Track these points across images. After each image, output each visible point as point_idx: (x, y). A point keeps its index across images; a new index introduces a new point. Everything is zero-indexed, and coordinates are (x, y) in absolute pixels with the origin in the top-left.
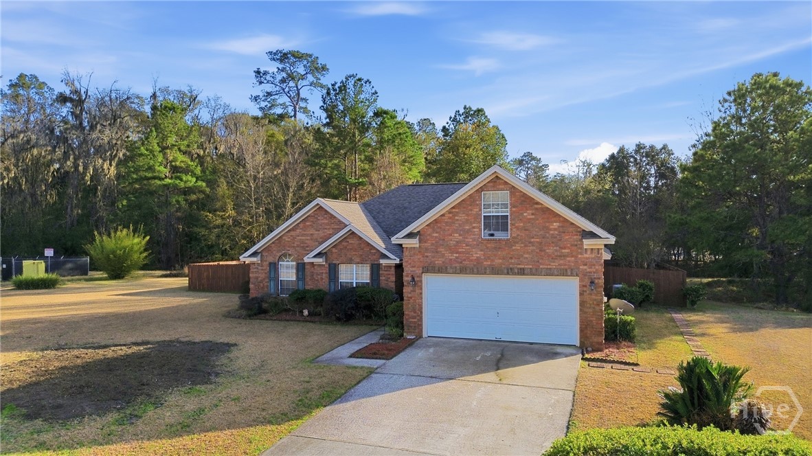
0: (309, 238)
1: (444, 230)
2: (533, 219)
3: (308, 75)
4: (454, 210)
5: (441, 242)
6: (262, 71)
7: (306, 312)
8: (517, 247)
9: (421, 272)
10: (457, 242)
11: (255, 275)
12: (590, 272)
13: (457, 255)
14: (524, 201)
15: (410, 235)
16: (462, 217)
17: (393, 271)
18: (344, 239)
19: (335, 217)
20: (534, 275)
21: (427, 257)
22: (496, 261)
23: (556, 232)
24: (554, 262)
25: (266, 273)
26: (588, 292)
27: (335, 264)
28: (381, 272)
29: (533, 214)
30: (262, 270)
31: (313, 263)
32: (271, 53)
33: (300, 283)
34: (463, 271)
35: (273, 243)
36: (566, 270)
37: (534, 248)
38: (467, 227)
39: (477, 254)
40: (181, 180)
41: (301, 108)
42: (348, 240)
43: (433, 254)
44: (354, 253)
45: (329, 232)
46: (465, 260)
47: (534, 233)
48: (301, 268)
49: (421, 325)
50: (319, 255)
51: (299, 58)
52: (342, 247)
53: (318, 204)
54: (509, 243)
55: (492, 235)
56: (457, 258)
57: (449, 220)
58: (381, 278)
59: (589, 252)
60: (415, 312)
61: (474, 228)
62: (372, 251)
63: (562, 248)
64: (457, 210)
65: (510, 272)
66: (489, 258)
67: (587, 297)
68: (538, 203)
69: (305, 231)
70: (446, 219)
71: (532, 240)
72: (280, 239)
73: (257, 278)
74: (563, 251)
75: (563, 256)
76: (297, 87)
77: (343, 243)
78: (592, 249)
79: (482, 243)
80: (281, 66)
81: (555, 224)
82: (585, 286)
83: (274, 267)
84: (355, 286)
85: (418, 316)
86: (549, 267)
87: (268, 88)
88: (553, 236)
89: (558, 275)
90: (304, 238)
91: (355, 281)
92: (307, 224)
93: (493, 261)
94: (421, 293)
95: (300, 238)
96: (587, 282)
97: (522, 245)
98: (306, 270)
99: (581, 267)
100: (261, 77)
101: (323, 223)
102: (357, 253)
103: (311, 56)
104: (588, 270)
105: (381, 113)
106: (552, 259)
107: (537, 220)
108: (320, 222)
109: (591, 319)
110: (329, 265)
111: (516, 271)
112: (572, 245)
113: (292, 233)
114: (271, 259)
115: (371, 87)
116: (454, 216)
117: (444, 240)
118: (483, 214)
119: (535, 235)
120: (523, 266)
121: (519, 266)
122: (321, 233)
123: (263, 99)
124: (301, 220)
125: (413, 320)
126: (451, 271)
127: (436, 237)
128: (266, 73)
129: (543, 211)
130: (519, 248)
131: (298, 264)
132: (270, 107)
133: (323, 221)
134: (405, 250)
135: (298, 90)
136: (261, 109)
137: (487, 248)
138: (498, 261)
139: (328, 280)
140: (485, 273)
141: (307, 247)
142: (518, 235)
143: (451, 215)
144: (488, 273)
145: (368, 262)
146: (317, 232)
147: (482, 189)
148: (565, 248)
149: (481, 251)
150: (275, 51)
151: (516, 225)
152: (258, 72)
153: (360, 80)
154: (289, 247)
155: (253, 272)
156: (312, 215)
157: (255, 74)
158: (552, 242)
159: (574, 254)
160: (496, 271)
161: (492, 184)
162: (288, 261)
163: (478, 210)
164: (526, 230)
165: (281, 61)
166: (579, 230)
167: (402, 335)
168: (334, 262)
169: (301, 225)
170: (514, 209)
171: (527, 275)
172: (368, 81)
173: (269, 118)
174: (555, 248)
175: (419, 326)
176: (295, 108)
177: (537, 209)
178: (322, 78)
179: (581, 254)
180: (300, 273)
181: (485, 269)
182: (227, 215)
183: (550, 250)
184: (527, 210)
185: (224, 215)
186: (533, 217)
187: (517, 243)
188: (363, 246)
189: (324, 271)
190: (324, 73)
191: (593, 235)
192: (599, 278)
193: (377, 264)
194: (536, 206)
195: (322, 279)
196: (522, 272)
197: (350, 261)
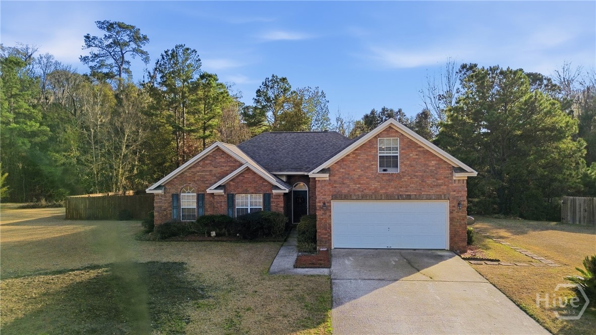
0: (208, 173)
1: (349, 167)
2: (417, 158)
3: (131, 43)
4: (356, 152)
5: (347, 176)
6: (91, 37)
7: (213, 234)
8: (405, 179)
9: (330, 198)
10: (359, 176)
11: (159, 204)
12: (458, 197)
13: (360, 186)
14: (411, 145)
15: (323, 171)
16: (363, 157)
17: (282, 199)
18: (241, 174)
19: (231, 157)
20: (417, 199)
21: (335, 187)
22: (389, 189)
23: (434, 168)
24: (432, 190)
25: (169, 203)
26: (456, 210)
27: (233, 195)
28: (272, 200)
29: (417, 155)
30: (165, 200)
31: (213, 194)
32: (99, 22)
33: (201, 210)
34: (364, 197)
35: (175, 178)
36: (441, 195)
37: (418, 180)
38: (368, 165)
39: (375, 185)
40: (26, 124)
41: (124, 69)
42: (244, 175)
43: (340, 185)
44: (249, 185)
45: (225, 169)
46: (365, 189)
47: (418, 168)
48: (201, 198)
49: (331, 239)
50: (219, 187)
51: (123, 28)
52: (239, 181)
53: (217, 146)
54: (399, 177)
55: (385, 170)
56: (359, 188)
57: (353, 159)
58: (272, 204)
59: (457, 182)
60: (326, 230)
61: (372, 165)
62: (264, 184)
63: (437, 179)
64: (359, 152)
65: (400, 197)
66: (384, 187)
67: (455, 214)
68: (420, 147)
69: (204, 168)
70: (350, 158)
71: (416, 174)
72: (182, 174)
73: (161, 207)
74: (439, 181)
75: (438, 185)
76: (121, 52)
77: (240, 178)
78: (459, 180)
79: (378, 176)
80: (107, 34)
81: (433, 162)
82: (454, 207)
83: (176, 197)
84: (249, 212)
85: (329, 233)
86: (428, 193)
87: (96, 50)
88: (431, 171)
89: (435, 199)
90: (204, 174)
91: (249, 208)
92: (206, 162)
93: (387, 189)
94: (330, 216)
95: (200, 173)
96: (455, 203)
97: (409, 178)
98: (206, 200)
99: (451, 193)
100: (90, 41)
101: (221, 162)
102: (251, 185)
103: (133, 27)
104: (457, 195)
105: (207, 76)
106: (431, 187)
107: (420, 159)
108: (217, 160)
109: (459, 230)
110: (228, 195)
111: (405, 197)
112: (445, 177)
113: (193, 170)
114: (173, 191)
115: (197, 55)
116: (357, 156)
117: (349, 174)
118: (379, 155)
119: (419, 170)
120: (409, 193)
121: (407, 193)
122: (219, 170)
123: (91, 59)
124: (201, 159)
125: (325, 236)
126: (355, 198)
127: (343, 172)
128: (94, 38)
129: (424, 153)
130: (407, 180)
131: (198, 195)
132: (99, 66)
133: (220, 160)
134: (317, 182)
135: (123, 54)
136: (91, 67)
137: (383, 180)
138: (390, 190)
139: (226, 207)
140: (381, 199)
141: (206, 181)
142: (406, 170)
143: (354, 155)
144: (383, 198)
145: (261, 192)
146: (215, 169)
147: (378, 136)
148: (440, 179)
149: (378, 182)
150: (102, 21)
151: (405, 163)
152: (87, 37)
153: (188, 49)
154: (190, 181)
155: (157, 203)
156: (211, 155)
157: (85, 38)
158: (431, 176)
159: (447, 183)
160: (389, 197)
161: (386, 132)
162: (189, 193)
163: (375, 151)
164: (412, 166)
165: (108, 29)
166: (450, 166)
167: (315, 249)
168: (231, 193)
169: (201, 164)
170: (403, 151)
171: (413, 199)
172: (195, 51)
173: (98, 75)
174: (433, 180)
175: (329, 240)
176: (120, 68)
177: (419, 151)
178: (142, 46)
179: (452, 183)
180: (201, 202)
181: (381, 195)
182: (72, 155)
183: (429, 181)
184: (412, 152)
185: (70, 155)
186: (417, 157)
187: (405, 176)
188: (256, 179)
189: (223, 200)
190: (145, 42)
191: (461, 170)
192: (464, 201)
193: (268, 194)
194: (419, 149)
195: (221, 206)
196: (409, 198)
197: (246, 192)
